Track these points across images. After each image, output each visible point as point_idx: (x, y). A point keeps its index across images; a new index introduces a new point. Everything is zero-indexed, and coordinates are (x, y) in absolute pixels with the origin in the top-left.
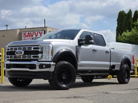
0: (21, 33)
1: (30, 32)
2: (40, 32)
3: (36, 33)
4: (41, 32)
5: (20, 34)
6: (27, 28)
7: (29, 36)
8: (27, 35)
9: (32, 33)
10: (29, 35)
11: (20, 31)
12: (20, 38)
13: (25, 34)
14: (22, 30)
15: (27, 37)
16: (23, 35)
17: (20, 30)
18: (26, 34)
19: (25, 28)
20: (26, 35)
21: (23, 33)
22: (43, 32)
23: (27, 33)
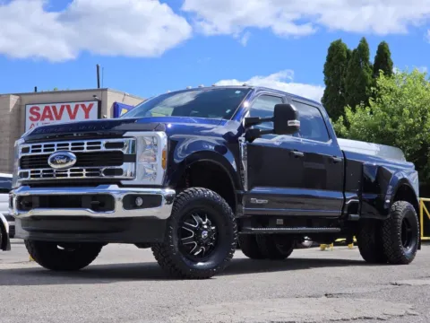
0: (20, 106)
1: (50, 105)
2: (83, 106)
3: (73, 106)
4: (87, 104)
5: (19, 110)
6: (38, 91)
7: (47, 117)
8: (41, 112)
9: (58, 107)
10: (47, 114)
11: (20, 99)
12: (19, 121)
13: (35, 110)
14: (23, 97)
15: (43, 119)
16: (29, 114)
17: (18, 97)
18: (38, 109)
19: (33, 91)
20: (38, 115)
21: (29, 107)
22: (96, 104)
23: (42, 107)
